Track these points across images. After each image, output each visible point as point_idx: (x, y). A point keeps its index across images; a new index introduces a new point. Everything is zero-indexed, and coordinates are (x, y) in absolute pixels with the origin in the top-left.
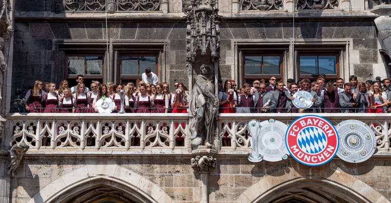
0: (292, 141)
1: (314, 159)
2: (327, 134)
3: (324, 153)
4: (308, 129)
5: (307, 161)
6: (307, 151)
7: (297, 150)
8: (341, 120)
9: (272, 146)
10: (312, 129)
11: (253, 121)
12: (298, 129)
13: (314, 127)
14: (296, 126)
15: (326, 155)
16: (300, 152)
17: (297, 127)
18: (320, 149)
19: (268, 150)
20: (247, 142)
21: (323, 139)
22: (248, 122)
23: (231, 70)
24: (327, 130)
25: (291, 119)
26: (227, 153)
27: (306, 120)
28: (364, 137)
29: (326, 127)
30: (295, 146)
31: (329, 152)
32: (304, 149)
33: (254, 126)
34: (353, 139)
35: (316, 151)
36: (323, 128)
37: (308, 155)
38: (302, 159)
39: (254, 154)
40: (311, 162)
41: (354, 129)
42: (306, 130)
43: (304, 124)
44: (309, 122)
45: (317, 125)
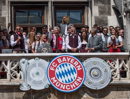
0: (52, 74)
1: (68, 87)
2: (77, 69)
3: (75, 83)
4: (63, 65)
5: (63, 88)
6: (63, 82)
7: (56, 81)
8: (87, 58)
9: (37, 78)
10: (66, 65)
11: (23, 60)
12: (56, 64)
13: (68, 63)
14: (54, 63)
15: (76, 84)
16: (58, 82)
18: (72, 80)
19: (34, 81)
20: (18, 75)
21: (74, 73)
22: (19, 60)
23: (6, 20)
24: (77, 66)
25: (51, 58)
26: (4, 84)
27: (62, 58)
28: (103, 70)
29: (76, 63)
30: (54, 78)
31: (79, 82)
32: (60, 80)
33: (24, 63)
34: (95, 72)
35: (69, 81)
36: (74, 64)
37: (63, 84)
38: (59, 87)
39: (24, 84)
40: (65, 89)
41: (95, 64)
42: (62, 66)
43: (60, 61)
44: (64, 59)
45: (69, 62)
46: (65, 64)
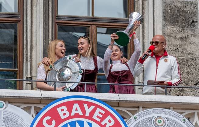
8: (139, 107)
10: (81, 124)
13: (85, 120)
14: (48, 118)
17: (51, 120)
29: (108, 122)
36: (103, 123)
43: (65, 114)
44: (76, 110)
45: (90, 117)
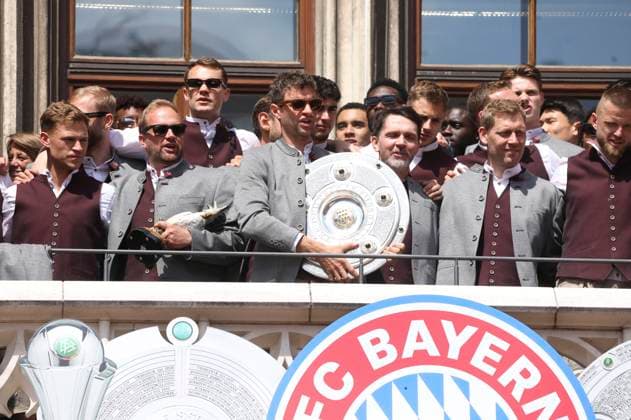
8: (621, 330)
11: (64, 335)
12: (348, 380)
13: (447, 373)
22: (29, 337)
25: (309, 323)
29: (521, 376)
33: (64, 362)
36: (504, 380)
42: (397, 395)
43: (382, 354)
44: (419, 339)
45: (464, 362)
46: (426, 377)
